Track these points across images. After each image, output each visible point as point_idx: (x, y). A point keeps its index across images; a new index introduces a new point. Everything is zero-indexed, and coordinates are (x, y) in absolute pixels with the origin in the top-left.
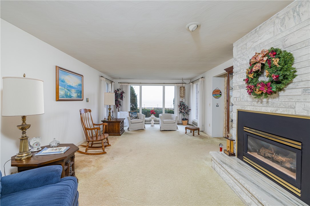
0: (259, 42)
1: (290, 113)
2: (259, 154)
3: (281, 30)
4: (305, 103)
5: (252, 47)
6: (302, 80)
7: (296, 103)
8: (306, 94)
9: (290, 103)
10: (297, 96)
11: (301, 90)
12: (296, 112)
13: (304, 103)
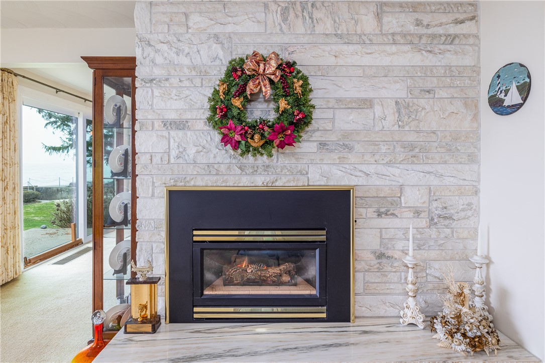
0: (229, 29)
1: (300, 184)
2: (228, 283)
3: (281, 28)
4: (322, 165)
5: (208, 31)
6: (318, 128)
7: (308, 166)
8: (323, 151)
9: (300, 165)
10: (311, 154)
11: (315, 144)
12: (310, 181)
13: (320, 165)
